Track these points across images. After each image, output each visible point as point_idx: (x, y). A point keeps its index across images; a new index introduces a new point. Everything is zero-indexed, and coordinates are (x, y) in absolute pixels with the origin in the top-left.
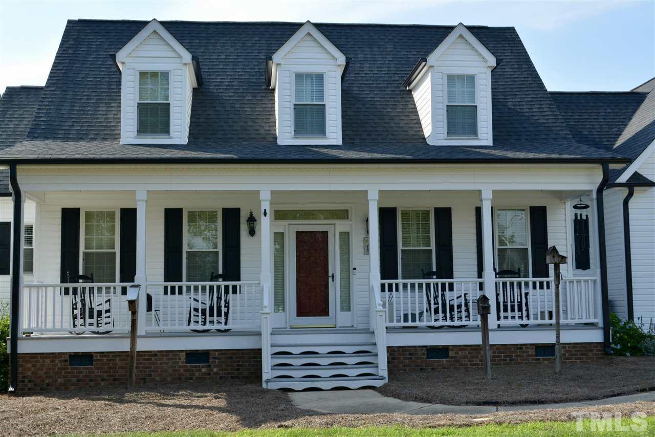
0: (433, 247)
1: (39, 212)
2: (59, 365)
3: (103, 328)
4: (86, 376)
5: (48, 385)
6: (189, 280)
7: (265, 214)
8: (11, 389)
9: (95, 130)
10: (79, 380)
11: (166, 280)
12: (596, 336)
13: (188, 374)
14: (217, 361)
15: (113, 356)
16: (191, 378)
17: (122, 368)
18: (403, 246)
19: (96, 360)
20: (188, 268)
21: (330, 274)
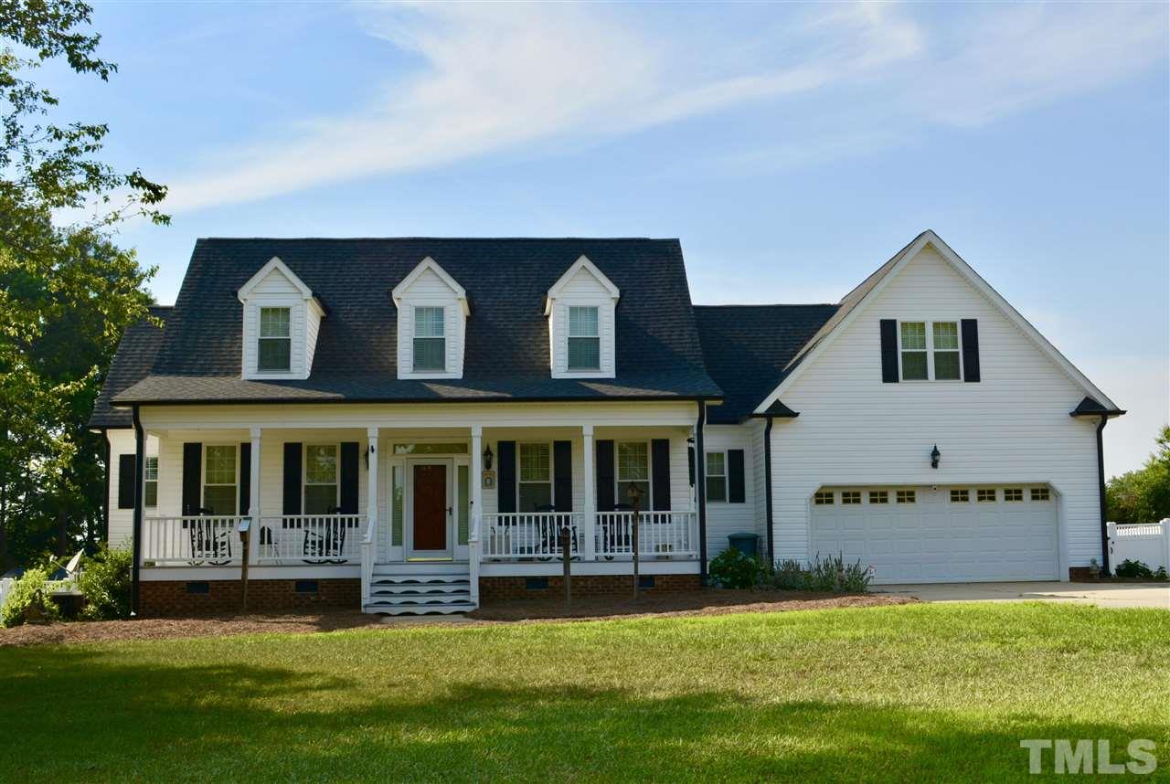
0: (552, 481)
1: (162, 447)
2: (178, 592)
3: (220, 560)
4: (202, 603)
5: (168, 610)
6: (307, 513)
7: (373, 450)
8: (133, 614)
9: (218, 364)
10: (195, 607)
11: (284, 514)
12: (693, 568)
13: (297, 602)
14: (325, 589)
15: (227, 584)
16: (301, 606)
17: (235, 595)
18: (522, 479)
19: (211, 588)
20: (307, 503)
21: (447, 508)
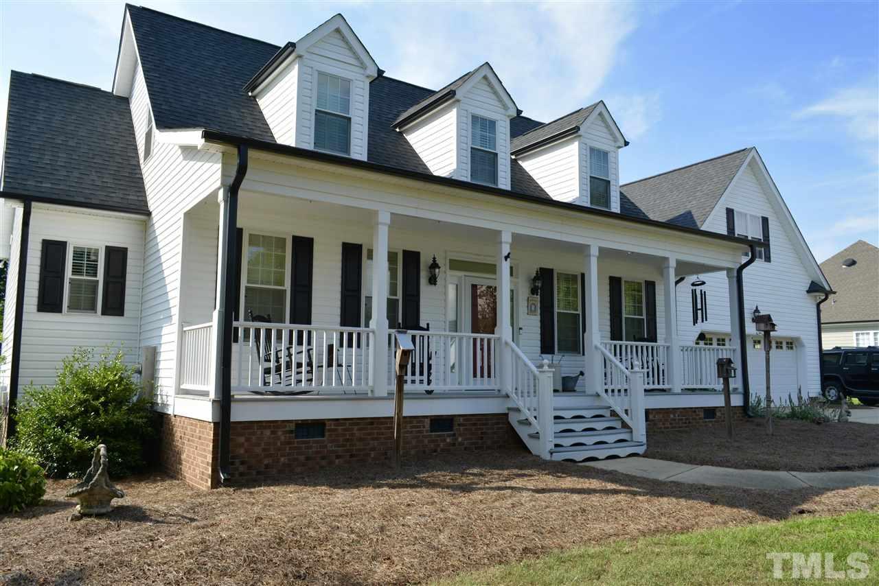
2: (283, 438)
4: (317, 452)
10: (308, 459)
13: (432, 446)
14: (462, 428)
15: (350, 424)
16: (435, 451)
17: (361, 439)
19: (329, 430)
